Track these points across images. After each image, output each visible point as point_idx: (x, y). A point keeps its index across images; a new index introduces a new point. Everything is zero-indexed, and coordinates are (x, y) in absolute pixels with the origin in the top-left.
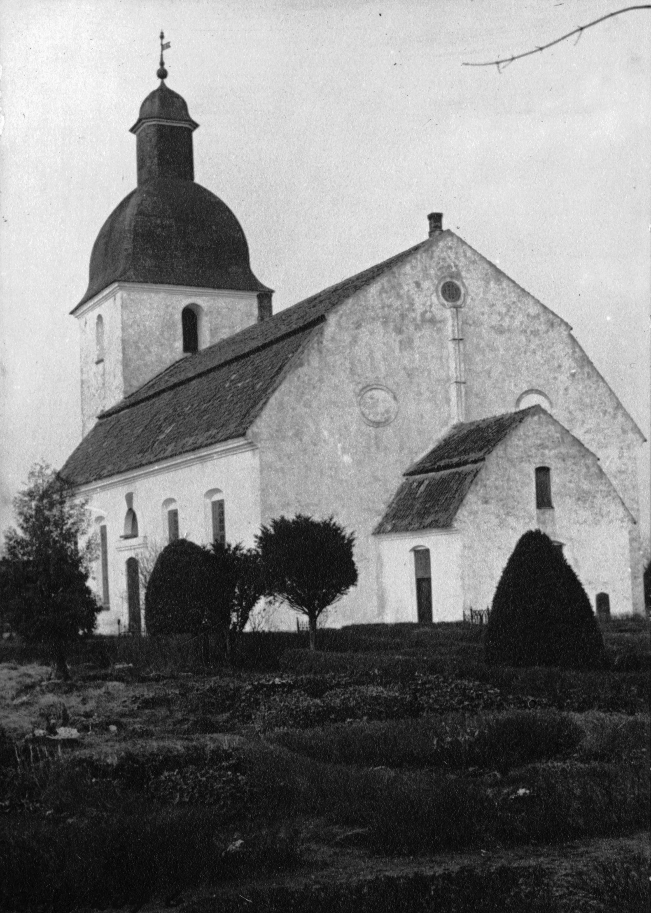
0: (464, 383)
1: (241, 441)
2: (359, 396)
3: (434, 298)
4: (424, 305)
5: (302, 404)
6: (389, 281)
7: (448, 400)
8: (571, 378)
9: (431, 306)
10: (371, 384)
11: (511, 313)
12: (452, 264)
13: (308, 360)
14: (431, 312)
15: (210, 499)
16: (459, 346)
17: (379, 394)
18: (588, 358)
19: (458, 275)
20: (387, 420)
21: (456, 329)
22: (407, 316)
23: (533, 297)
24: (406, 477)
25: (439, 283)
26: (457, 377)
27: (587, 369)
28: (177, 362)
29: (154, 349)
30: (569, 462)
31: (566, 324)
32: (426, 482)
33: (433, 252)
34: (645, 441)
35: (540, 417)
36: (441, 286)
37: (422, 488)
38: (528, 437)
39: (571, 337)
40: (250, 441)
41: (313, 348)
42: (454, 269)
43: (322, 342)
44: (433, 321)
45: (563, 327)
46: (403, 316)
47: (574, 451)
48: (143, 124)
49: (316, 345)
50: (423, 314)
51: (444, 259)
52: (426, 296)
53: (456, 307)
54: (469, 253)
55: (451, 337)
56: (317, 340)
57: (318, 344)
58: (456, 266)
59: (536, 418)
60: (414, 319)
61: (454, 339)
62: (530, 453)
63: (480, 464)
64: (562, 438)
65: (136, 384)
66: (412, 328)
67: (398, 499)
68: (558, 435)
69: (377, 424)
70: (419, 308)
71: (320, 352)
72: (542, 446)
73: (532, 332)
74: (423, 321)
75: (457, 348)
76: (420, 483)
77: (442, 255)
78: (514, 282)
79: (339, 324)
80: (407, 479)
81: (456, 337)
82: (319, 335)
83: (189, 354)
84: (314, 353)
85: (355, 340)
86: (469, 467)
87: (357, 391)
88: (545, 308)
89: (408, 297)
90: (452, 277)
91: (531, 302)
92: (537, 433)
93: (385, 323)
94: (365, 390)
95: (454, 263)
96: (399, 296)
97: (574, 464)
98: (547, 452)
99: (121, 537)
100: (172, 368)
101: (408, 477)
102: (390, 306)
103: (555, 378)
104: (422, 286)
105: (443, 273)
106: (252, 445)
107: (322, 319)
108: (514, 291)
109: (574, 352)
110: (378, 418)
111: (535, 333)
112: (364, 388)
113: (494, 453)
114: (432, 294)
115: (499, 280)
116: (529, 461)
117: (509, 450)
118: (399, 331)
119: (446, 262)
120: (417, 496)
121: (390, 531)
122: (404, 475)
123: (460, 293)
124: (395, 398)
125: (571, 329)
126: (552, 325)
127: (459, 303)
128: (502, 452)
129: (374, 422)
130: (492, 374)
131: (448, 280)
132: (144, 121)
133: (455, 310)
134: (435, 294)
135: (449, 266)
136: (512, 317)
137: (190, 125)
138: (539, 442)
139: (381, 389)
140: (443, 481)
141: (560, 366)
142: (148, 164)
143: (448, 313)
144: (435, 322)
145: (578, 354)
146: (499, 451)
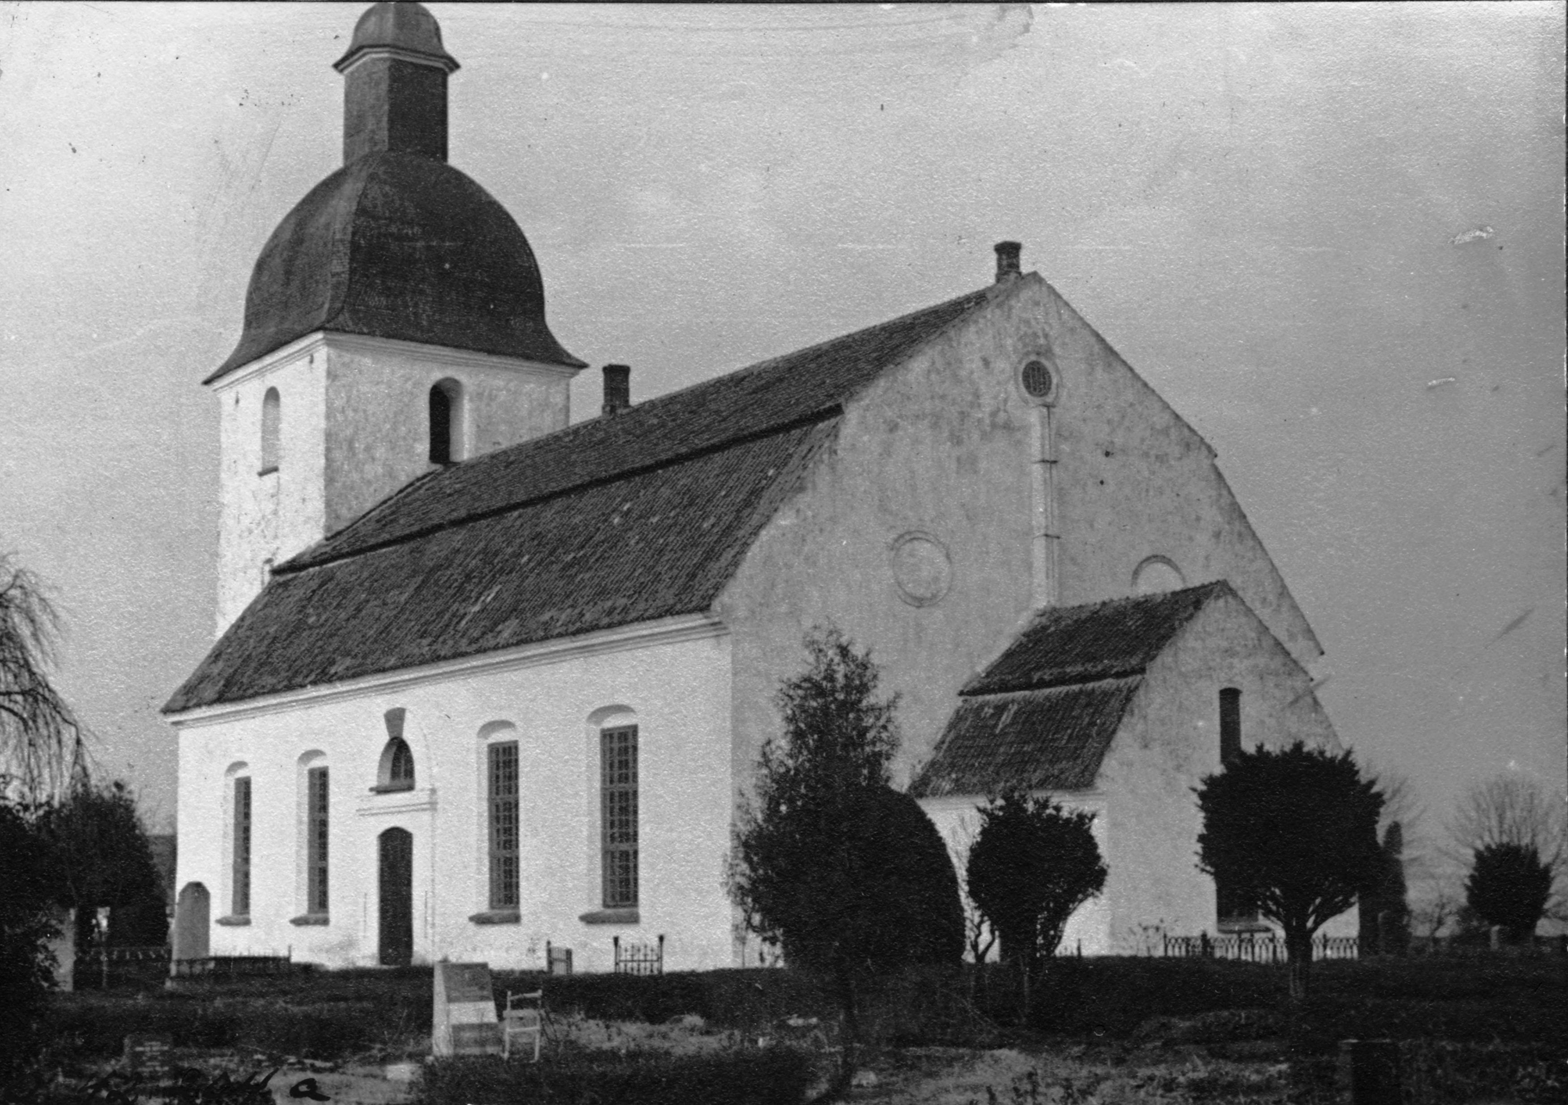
0: (1058, 538)
1: (697, 620)
2: (892, 549)
3: (1011, 387)
4: (995, 398)
5: (802, 557)
6: (942, 353)
7: (1029, 566)
8: (1213, 540)
9: (1006, 401)
10: (913, 529)
11: (1127, 423)
12: (1040, 334)
13: (814, 482)
14: (1005, 411)
15: (598, 723)
16: (1051, 473)
17: (924, 549)
18: (1239, 507)
19: (1048, 352)
20: (934, 596)
21: (1047, 442)
22: (969, 415)
23: (1160, 399)
24: (962, 698)
25: (1020, 362)
26: (1047, 527)
27: (1238, 526)
28: (418, 479)
29: (380, 452)
30: (1271, 682)
31: (1209, 448)
32: (1014, 708)
33: (1010, 308)
34: (1322, 653)
35: (1226, 602)
36: (1022, 368)
37: (1006, 718)
38: (1210, 634)
39: (1215, 469)
40: (717, 620)
41: (822, 462)
42: (1042, 341)
43: (835, 452)
44: (1008, 427)
45: (1204, 452)
46: (963, 415)
47: (1277, 663)
48: (364, 55)
49: (825, 457)
50: (994, 414)
51: (1027, 322)
52: (999, 383)
53: (1048, 406)
54: (1065, 314)
55: (1039, 457)
56: (830, 447)
57: (830, 454)
58: (1046, 336)
59: (1221, 603)
60: (980, 421)
61: (1043, 461)
62: (1211, 664)
63: (1132, 680)
64: (1259, 640)
65: (347, 515)
66: (976, 436)
67: (952, 735)
68: (1253, 635)
69: (919, 602)
70: (988, 403)
71: (833, 468)
72: (1229, 652)
73: (1157, 457)
74: (994, 425)
75: (1048, 475)
76: (1000, 709)
77: (1024, 315)
78: (1131, 369)
79: (862, 421)
80: (965, 701)
81: (1047, 458)
82: (832, 438)
83: (438, 467)
84: (823, 468)
85: (887, 451)
86: (1108, 684)
87: (890, 541)
88: (1177, 417)
89: (972, 383)
90: (1038, 354)
91: (1157, 406)
92: (1223, 630)
93: (935, 426)
94: (901, 541)
95: (1044, 330)
96: (957, 380)
97: (1277, 686)
98: (1236, 661)
99: (371, 790)
100: (410, 490)
101: (968, 698)
102: (943, 397)
103: (1191, 539)
104: (992, 365)
105: (1025, 345)
106: (717, 627)
107: (837, 410)
108: (1133, 386)
109: (1220, 495)
110: (920, 592)
111: (1161, 459)
112: (901, 536)
113: (1159, 660)
114: (1009, 380)
115: (1110, 365)
116: (1211, 676)
117: (1182, 656)
118: (957, 441)
119: (1030, 327)
120: (997, 731)
121: (949, 792)
122: (961, 693)
123: (1050, 383)
124: (948, 556)
125: (1216, 456)
126: (1188, 446)
127: (1049, 399)
128: (1170, 659)
129: (915, 598)
130: (1096, 525)
131: (1033, 358)
132: (366, 50)
133: (1045, 410)
134: (1012, 382)
135: (1035, 335)
136: (1129, 429)
137: (446, 64)
138: (1225, 644)
139: (927, 541)
140: (1051, 707)
141: (1198, 519)
142: (370, 127)
143: (1034, 417)
144: (1013, 429)
145: (1225, 501)
146: (1166, 657)
